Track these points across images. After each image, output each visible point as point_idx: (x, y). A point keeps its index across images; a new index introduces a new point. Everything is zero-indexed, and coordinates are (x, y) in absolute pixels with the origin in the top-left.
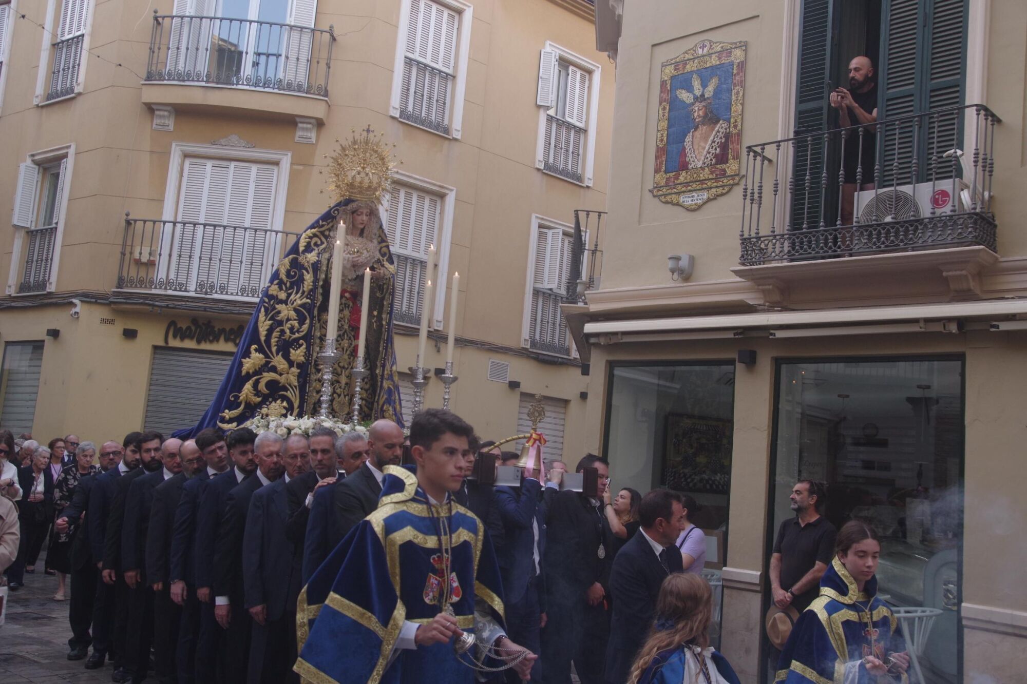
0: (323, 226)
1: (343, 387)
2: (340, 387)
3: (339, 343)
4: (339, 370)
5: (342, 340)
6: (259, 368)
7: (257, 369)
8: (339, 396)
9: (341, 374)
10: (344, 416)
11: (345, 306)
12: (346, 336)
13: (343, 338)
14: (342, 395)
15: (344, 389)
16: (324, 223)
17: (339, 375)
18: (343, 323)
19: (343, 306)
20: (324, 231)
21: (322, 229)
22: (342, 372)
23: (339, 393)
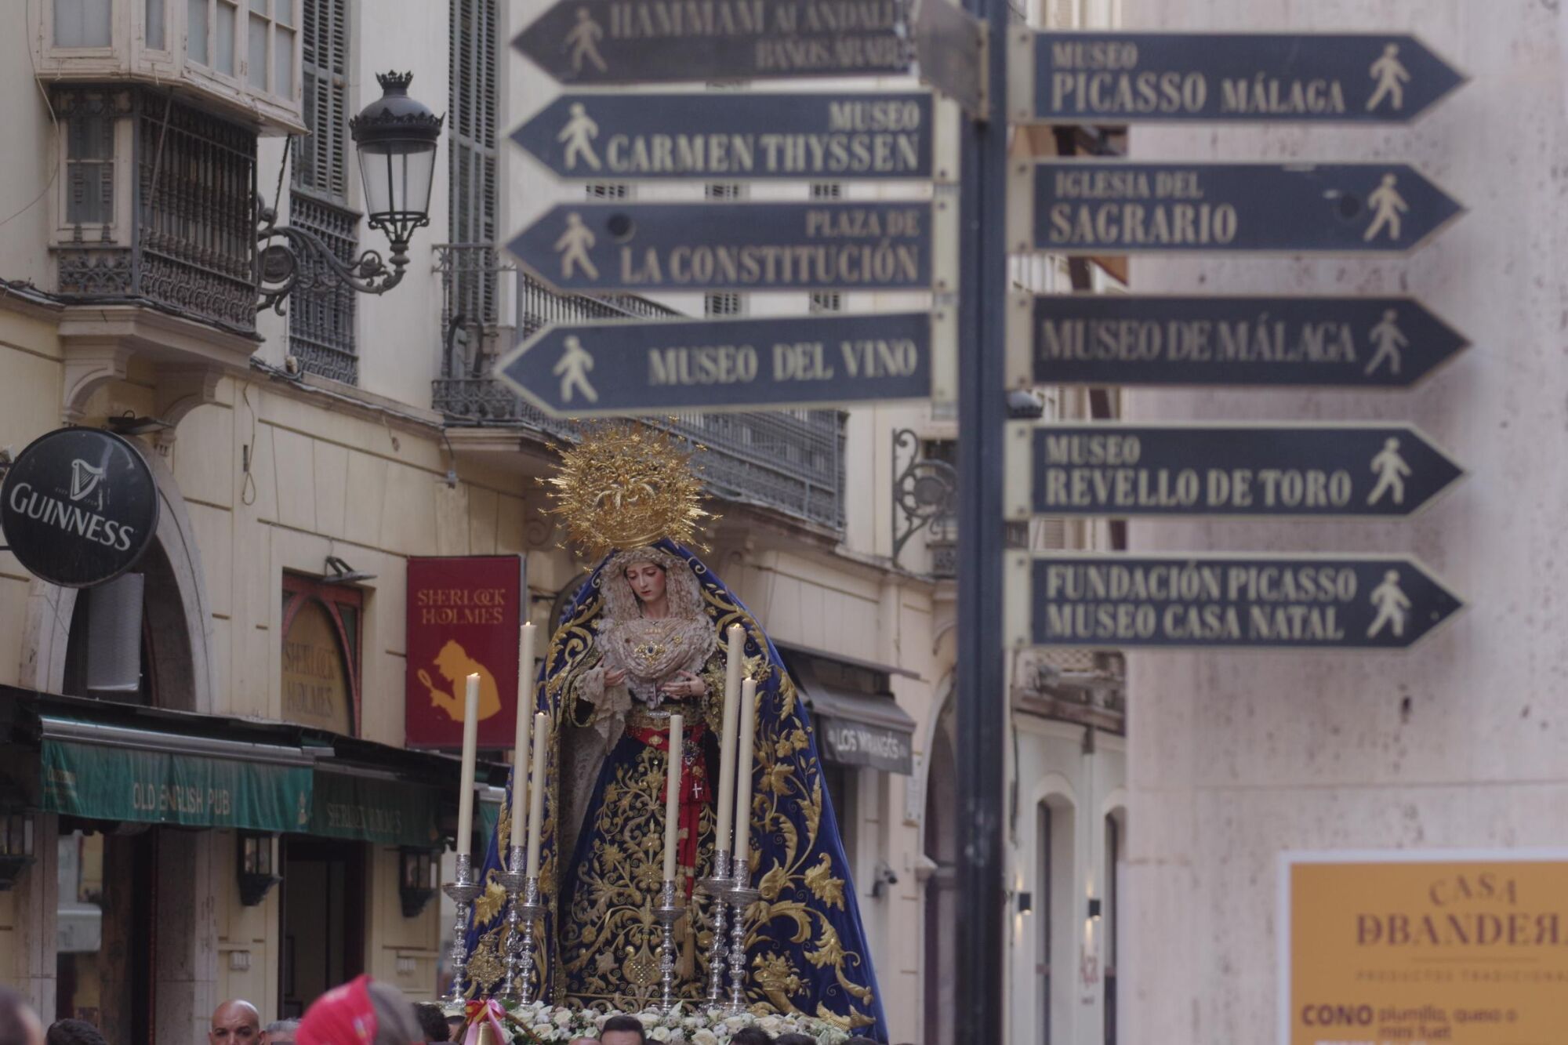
0: (580, 613)
1: (646, 930)
2: (641, 931)
3: (637, 841)
4: (638, 896)
5: (645, 835)
6: (499, 912)
7: (496, 915)
8: (637, 949)
9: (643, 905)
10: (650, 989)
11: (652, 765)
12: (652, 826)
13: (645, 830)
14: (645, 948)
15: (651, 933)
16: (581, 607)
17: (638, 907)
18: (646, 798)
19: (647, 765)
20: (590, 621)
21: (580, 621)
22: (644, 900)
23: (638, 942)
